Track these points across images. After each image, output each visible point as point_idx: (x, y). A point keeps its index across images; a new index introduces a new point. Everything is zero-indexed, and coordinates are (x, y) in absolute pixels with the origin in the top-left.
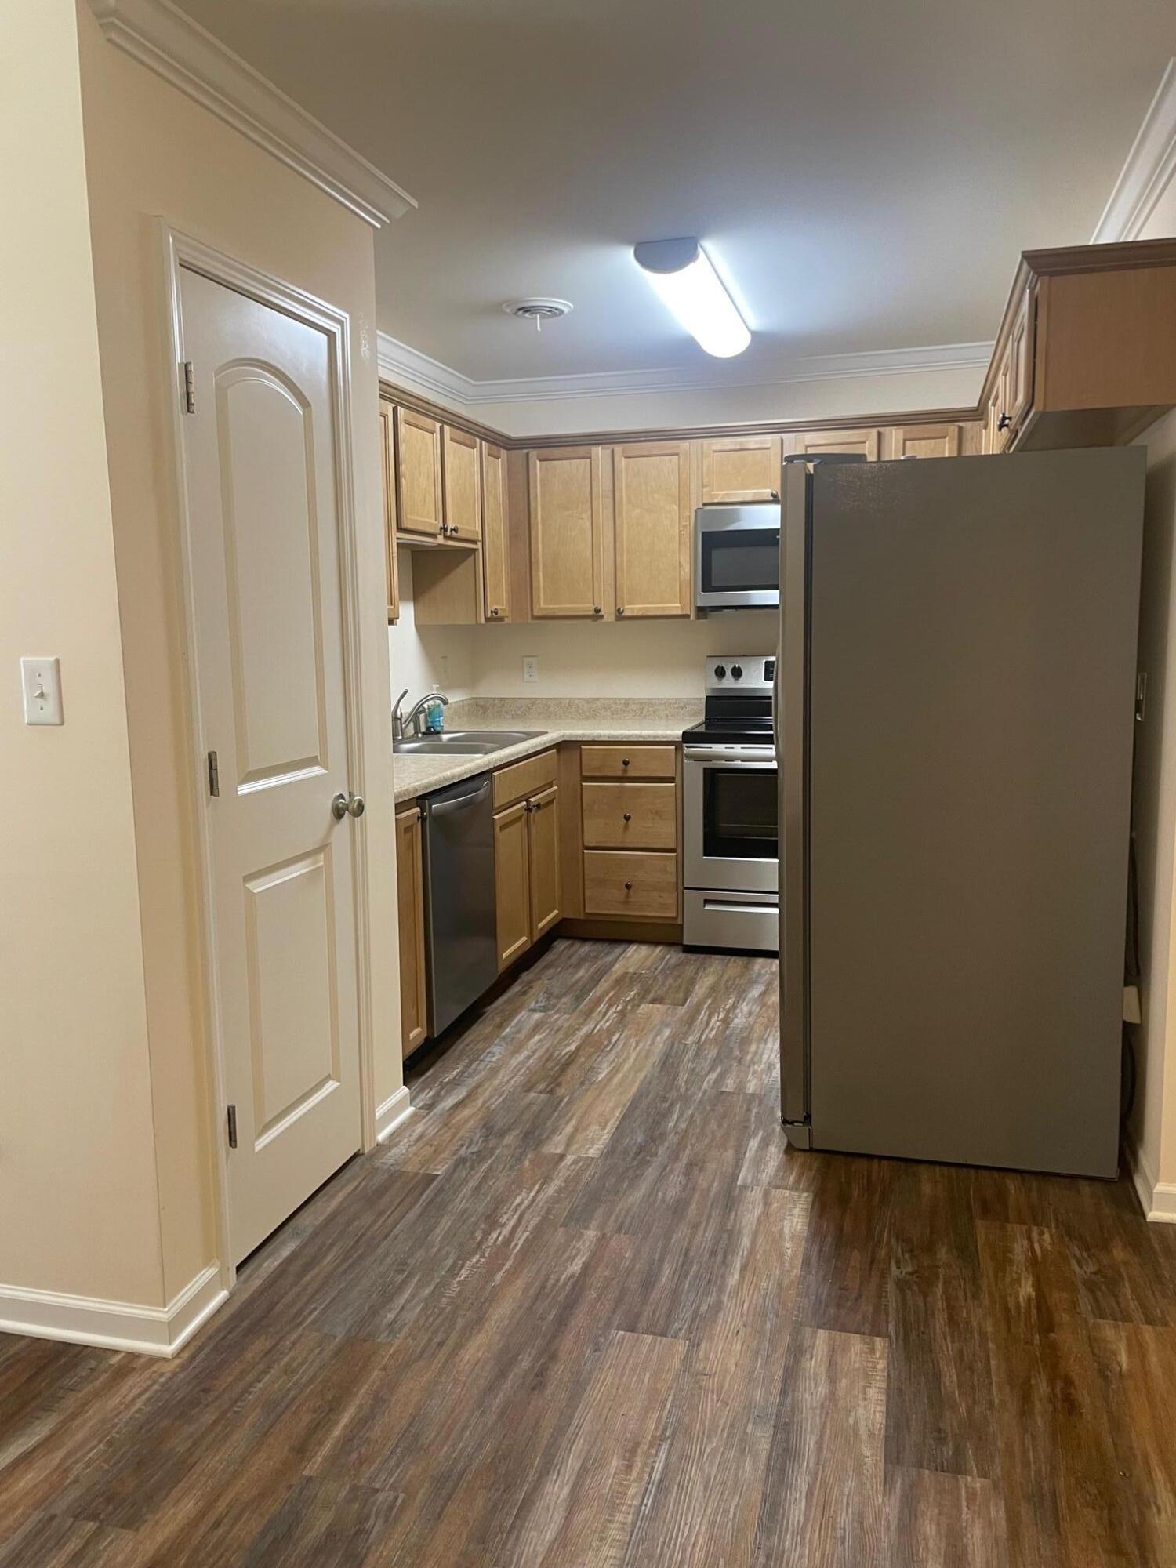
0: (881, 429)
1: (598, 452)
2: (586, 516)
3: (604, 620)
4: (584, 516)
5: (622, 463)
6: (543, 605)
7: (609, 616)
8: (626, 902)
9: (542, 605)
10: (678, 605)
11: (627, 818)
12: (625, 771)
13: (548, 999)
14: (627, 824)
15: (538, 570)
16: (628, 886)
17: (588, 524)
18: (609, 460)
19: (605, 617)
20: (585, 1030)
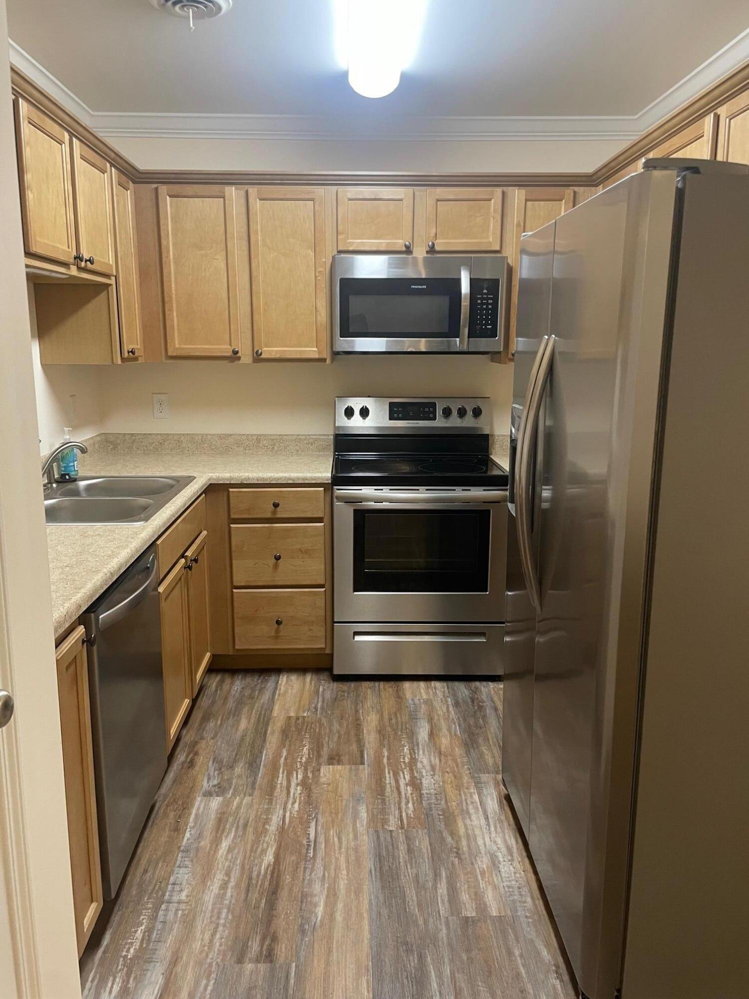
0: (505, 189)
1: (232, 192)
2: (221, 257)
3: (241, 362)
4: (218, 257)
5: (257, 205)
6: (178, 344)
7: (246, 357)
8: (277, 637)
9: (177, 346)
10: (316, 349)
11: (278, 558)
12: (274, 513)
13: (221, 773)
14: (277, 563)
15: (171, 310)
16: (279, 623)
17: (223, 265)
18: (243, 201)
19: (242, 359)
20: (275, 820)
